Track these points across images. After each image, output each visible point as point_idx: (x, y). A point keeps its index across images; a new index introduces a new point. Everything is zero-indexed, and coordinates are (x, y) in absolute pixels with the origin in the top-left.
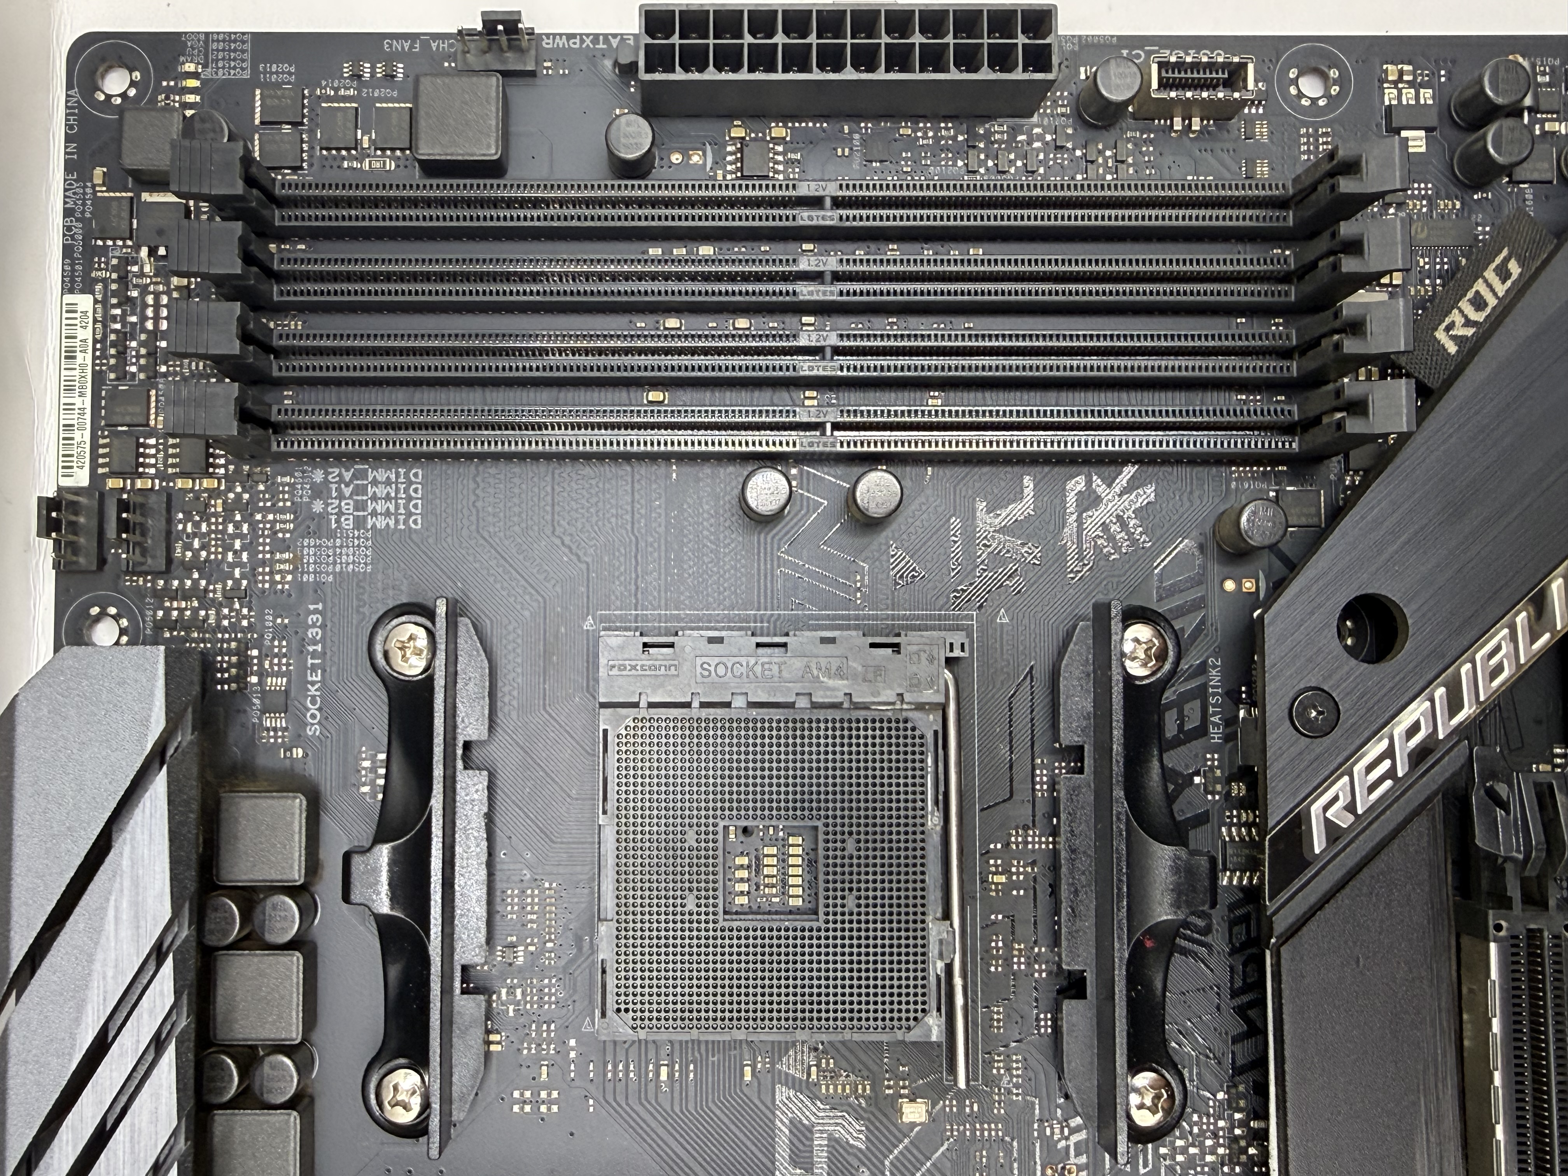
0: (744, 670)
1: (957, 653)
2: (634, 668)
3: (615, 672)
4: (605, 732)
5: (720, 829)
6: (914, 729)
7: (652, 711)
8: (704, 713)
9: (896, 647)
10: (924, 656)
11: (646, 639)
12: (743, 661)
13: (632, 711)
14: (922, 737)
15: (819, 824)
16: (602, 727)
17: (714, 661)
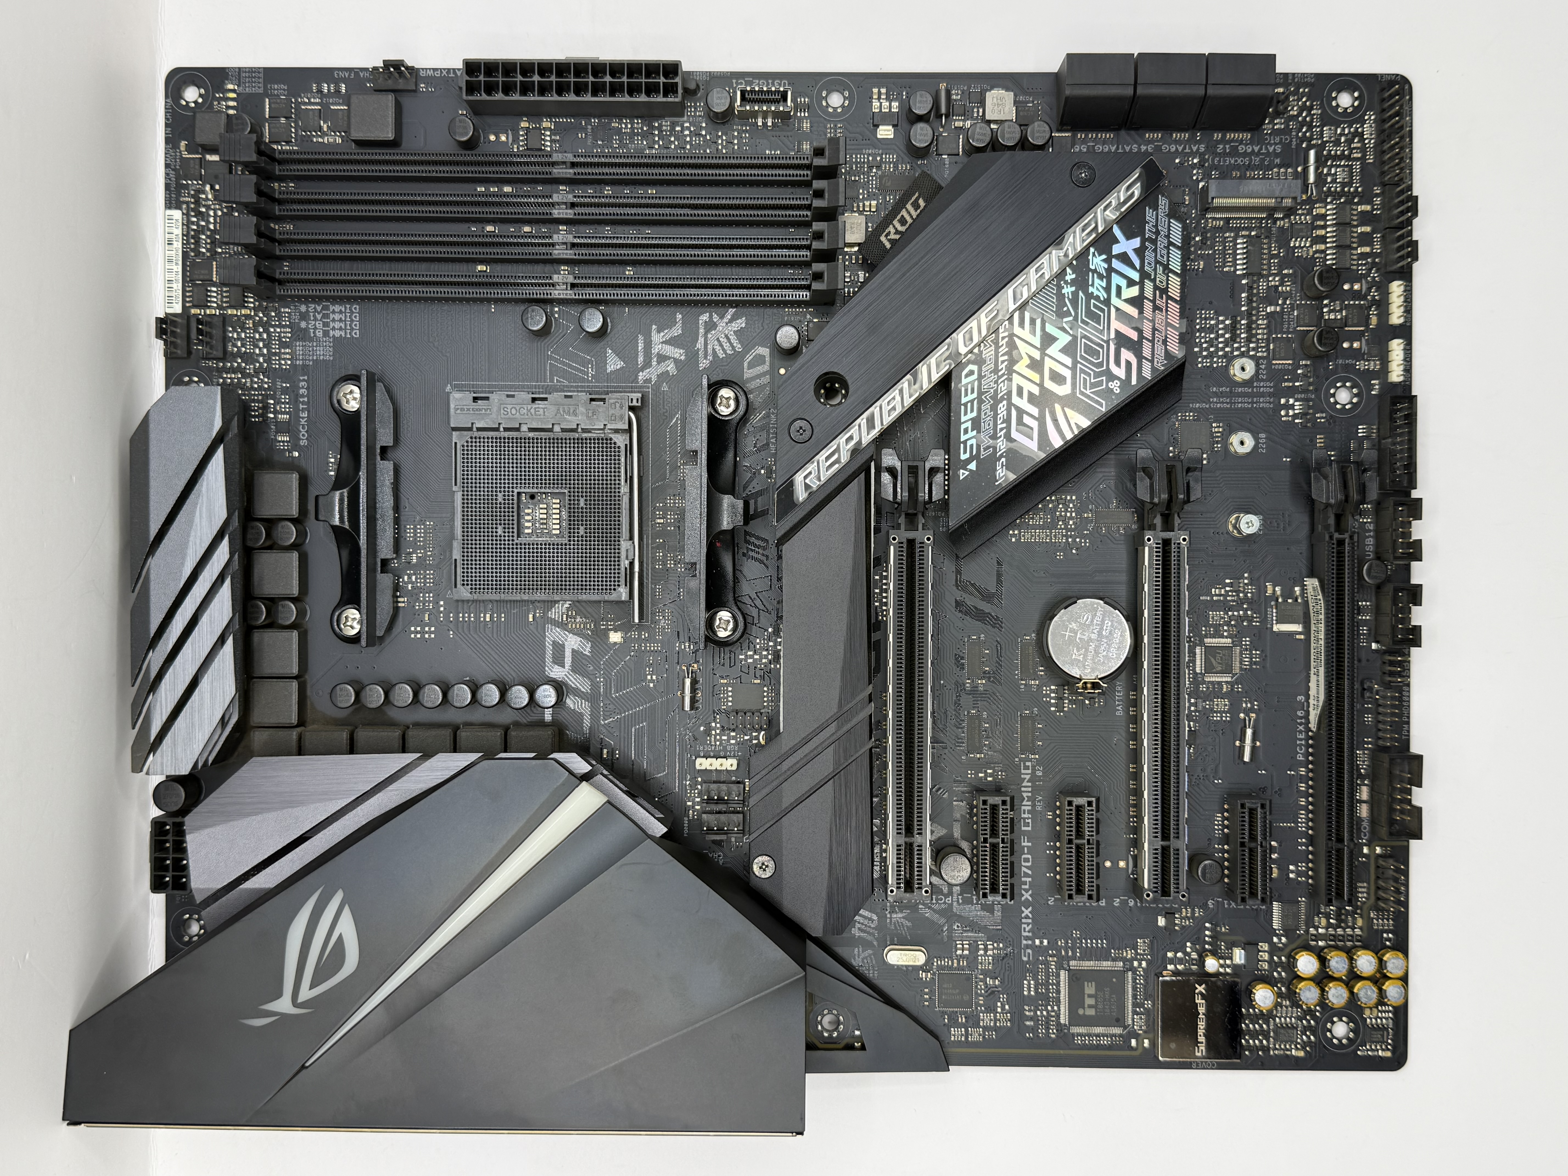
0: (525, 411)
1: (635, 403)
2: (468, 410)
3: (459, 411)
4: (456, 443)
5: (515, 494)
6: (615, 443)
7: (480, 433)
8: (506, 434)
9: (603, 400)
10: (618, 405)
11: (475, 395)
12: (525, 407)
13: (469, 433)
14: (619, 447)
15: (566, 491)
16: (454, 441)
17: (509, 407)
